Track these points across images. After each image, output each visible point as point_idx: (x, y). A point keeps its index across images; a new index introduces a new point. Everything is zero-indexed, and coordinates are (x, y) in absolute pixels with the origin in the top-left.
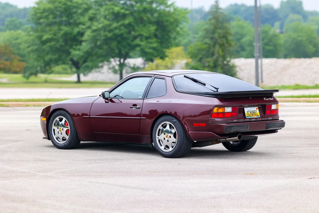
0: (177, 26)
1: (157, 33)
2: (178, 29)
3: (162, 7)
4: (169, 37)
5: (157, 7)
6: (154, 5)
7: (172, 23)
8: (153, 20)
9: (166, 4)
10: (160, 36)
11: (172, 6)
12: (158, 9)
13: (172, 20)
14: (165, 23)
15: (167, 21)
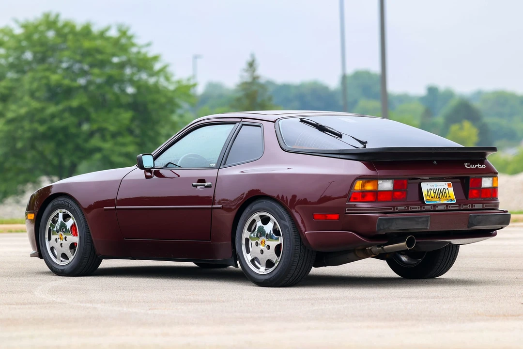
0: (172, 112)
1: (134, 126)
2: (175, 118)
3: (144, 76)
4: (158, 134)
5: (133, 74)
6: (128, 71)
7: (162, 107)
8: (124, 100)
9: (151, 68)
10: (137, 131)
11: (162, 73)
12: (136, 78)
13: (163, 100)
14: (151, 107)
15: (154, 102)
